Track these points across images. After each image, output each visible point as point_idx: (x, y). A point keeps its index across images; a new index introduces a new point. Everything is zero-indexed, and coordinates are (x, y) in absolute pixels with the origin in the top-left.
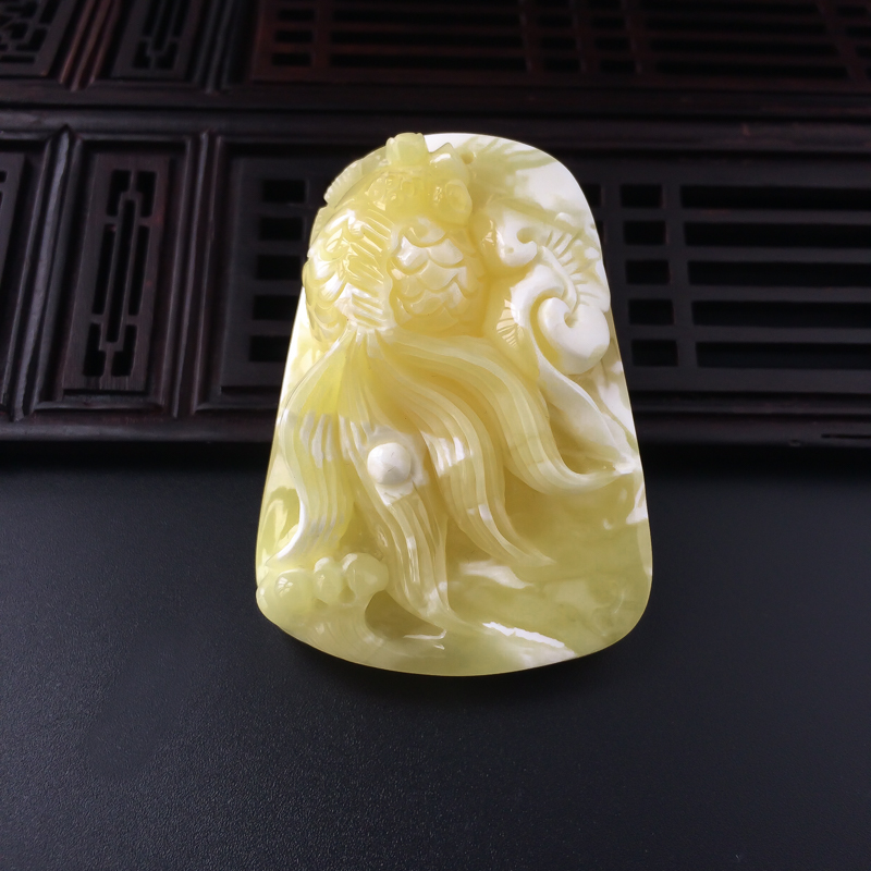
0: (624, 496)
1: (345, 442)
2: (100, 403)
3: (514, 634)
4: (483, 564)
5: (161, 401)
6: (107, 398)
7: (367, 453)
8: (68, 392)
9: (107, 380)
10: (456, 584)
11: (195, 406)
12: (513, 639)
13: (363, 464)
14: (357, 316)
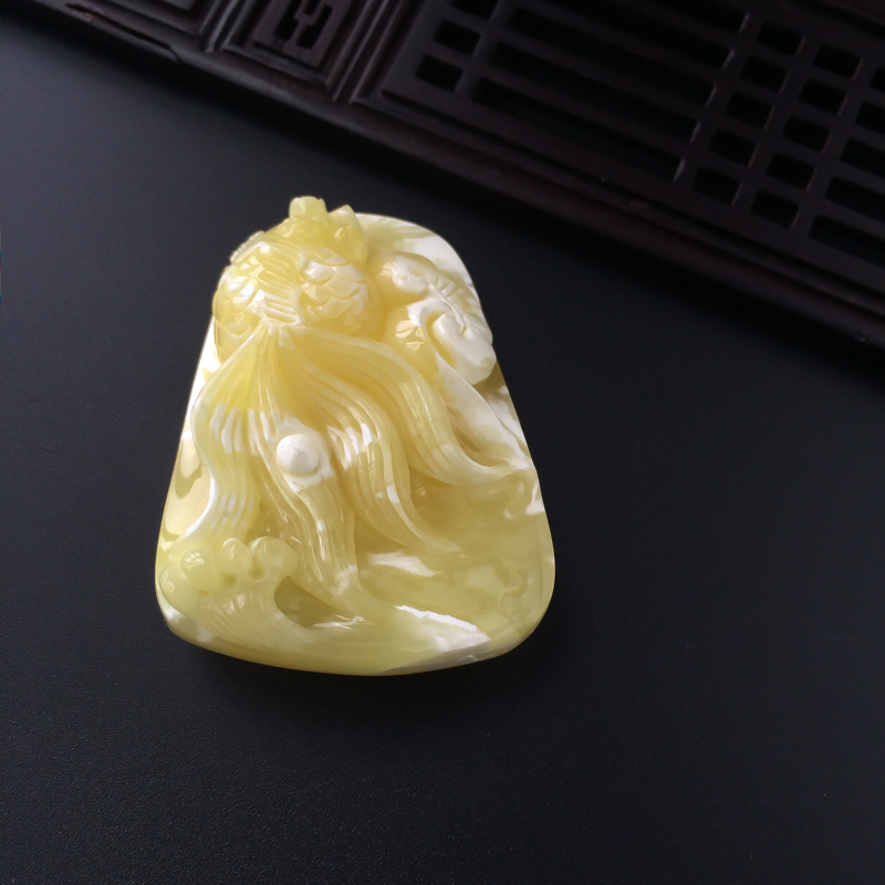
0: (521, 488)
1: (254, 436)
2: (278, 63)
3: (426, 617)
4: (391, 555)
5: (328, 82)
6: (285, 62)
7: (276, 444)
8: (257, 45)
9: (291, 46)
10: (365, 572)
11: (354, 97)
12: (426, 621)
13: (271, 455)
14: (270, 315)
